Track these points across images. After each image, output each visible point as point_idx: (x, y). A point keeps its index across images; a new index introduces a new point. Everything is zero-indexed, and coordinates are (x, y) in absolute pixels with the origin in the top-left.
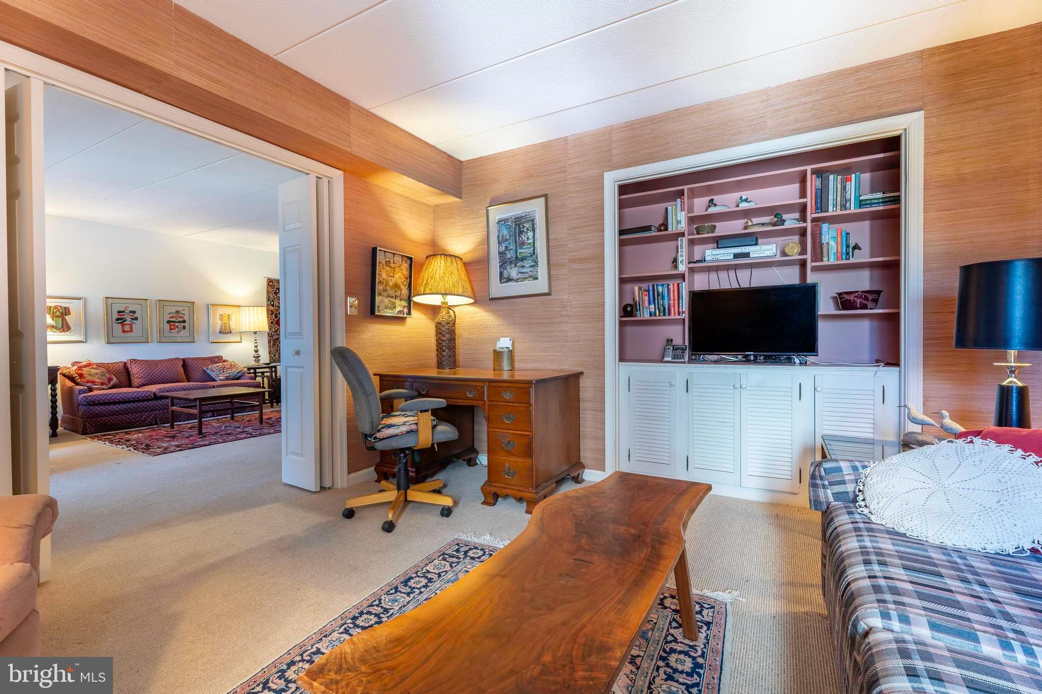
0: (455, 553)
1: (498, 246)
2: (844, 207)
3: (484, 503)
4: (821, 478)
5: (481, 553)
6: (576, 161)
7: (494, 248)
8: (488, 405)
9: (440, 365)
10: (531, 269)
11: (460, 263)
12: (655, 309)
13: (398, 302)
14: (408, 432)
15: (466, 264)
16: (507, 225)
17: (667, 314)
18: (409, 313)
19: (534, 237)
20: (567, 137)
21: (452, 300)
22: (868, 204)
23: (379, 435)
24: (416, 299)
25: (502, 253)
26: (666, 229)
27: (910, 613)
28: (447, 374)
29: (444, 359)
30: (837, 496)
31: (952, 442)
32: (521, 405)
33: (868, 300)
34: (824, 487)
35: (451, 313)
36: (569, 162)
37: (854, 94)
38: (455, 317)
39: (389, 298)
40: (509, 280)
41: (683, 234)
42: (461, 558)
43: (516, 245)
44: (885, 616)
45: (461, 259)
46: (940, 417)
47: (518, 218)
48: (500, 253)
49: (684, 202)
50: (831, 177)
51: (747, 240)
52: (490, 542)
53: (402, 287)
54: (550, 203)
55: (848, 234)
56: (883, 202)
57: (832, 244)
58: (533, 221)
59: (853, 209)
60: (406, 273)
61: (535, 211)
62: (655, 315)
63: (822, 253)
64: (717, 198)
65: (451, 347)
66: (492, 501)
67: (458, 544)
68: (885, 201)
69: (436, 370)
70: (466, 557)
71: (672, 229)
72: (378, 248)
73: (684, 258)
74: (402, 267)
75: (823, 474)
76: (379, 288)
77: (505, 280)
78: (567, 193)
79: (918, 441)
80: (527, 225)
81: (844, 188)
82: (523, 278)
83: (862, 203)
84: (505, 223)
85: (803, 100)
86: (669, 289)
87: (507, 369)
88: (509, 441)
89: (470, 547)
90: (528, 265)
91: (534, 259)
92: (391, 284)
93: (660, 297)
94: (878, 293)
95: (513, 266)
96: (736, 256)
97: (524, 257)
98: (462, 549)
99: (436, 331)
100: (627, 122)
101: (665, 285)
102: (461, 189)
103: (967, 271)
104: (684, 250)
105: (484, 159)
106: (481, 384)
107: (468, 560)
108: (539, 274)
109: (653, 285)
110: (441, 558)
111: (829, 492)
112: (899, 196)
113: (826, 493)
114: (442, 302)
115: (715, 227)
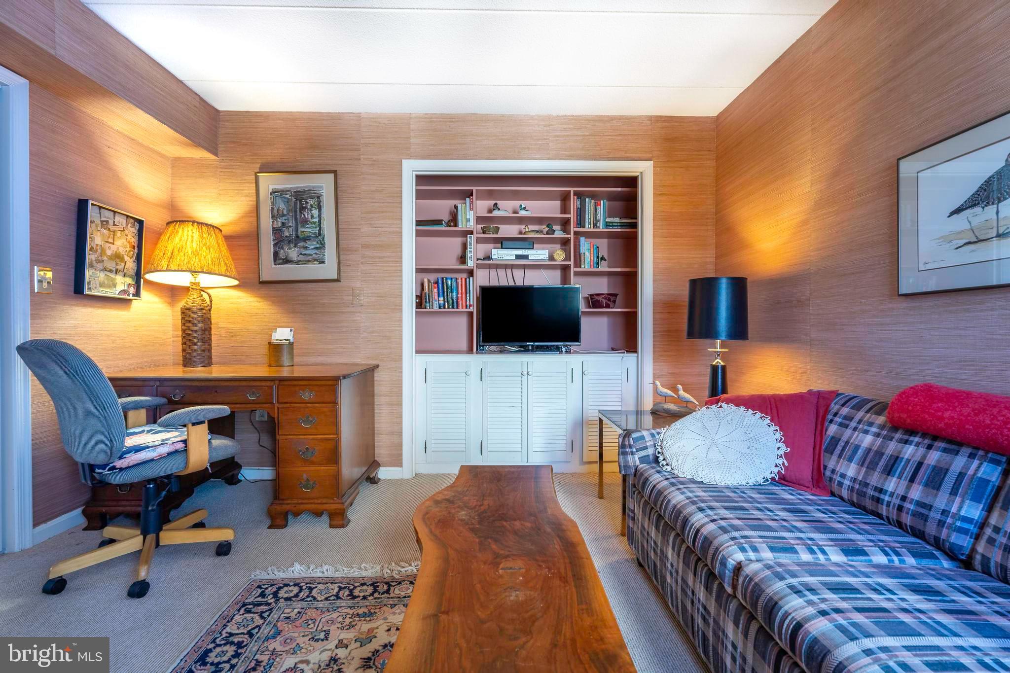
0: (260, 599)
1: (271, 221)
2: (595, 226)
3: (270, 527)
4: (631, 447)
5: (296, 590)
6: (371, 142)
7: (266, 222)
8: (278, 408)
9: (187, 362)
10: (316, 251)
11: (220, 236)
12: (444, 302)
13: (119, 279)
14: (170, 454)
15: (227, 238)
16: (285, 198)
17: (455, 307)
18: (137, 294)
19: (320, 216)
20: (360, 113)
21: (205, 280)
22: (611, 226)
23: (119, 464)
24: (149, 277)
25: (277, 230)
26: (456, 225)
27: (756, 542)
28: (199, 372)
29: (195, 354)
30: (643, 460)
31: (708, 408)
32: (324, 405)
33: (610, 301)
34: (632, 453)
35: (204, 296)
36: (362, 141)
37: (609, 137)
38: (211, 301)
39: (107, 273)
40: (287, 261)
41: (471, 233)
42: (271, 603)
43: (296, 222)
44: (743, 550)
45: (221, 231)
46: (676, 390)
47: (299, 192)
48: (274, 229)
49: (472, 202)
50: (587, 200)
51: (526, 244)
52: (301, 572)
53: (126, 258)
54: (340, 182)
55: (598, 247)
56: (620, 226)
57: (587, 254)
58: (318, 197)
59: (602, 228)
60: (134, 240)
61: (322, 187)
62: (444, 308)
63: (580, 261)
64: (501, 203)
65: (207, 339)
66: (284, 523)
67: (259, 587)
68: (622, 225)
69: (181, 368)
70: (278, 600)
71: (462, 226)
72: (90, 202)
73: (472, 254)
74: (126, 232)
75: (632, 443)
76: (90, 257)
77: (281, 261)
78: (360, 174)
79: (664, 409)
80: (311, 202)
81: (596, 210)
82: (305, 261)
83: (607, 224)
84: (281, 195)
85: (576, 132)
86: (457, 283)
87: (288, 364)
88: (307, 449)
89: (277, 586)
90: (312, 247)
91: (320, 241)
92: (109, 253)
93: (449, 290)
94: (616, 295)
95: (292, 245)
96: (518, 257)
97: (307, 237)
98: (267, 592)
99: (183, 318)
100: (426, 114)
101: (453, 280)
102: (217, 144)
103: (693, 283)
104: (472, 247)
105: (250, 114)
106: (268, 383)
107: (282, 603)
108: (326, 258)
109: (443, 278)
110: (242, 611)
111: (636, 457)
112: (636, 223)
113: (633, 458)
114: (191, 283)
115: (498, 228)
